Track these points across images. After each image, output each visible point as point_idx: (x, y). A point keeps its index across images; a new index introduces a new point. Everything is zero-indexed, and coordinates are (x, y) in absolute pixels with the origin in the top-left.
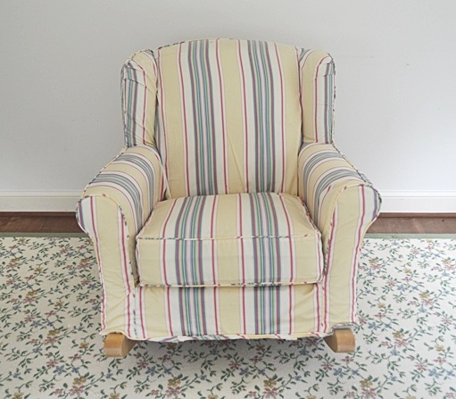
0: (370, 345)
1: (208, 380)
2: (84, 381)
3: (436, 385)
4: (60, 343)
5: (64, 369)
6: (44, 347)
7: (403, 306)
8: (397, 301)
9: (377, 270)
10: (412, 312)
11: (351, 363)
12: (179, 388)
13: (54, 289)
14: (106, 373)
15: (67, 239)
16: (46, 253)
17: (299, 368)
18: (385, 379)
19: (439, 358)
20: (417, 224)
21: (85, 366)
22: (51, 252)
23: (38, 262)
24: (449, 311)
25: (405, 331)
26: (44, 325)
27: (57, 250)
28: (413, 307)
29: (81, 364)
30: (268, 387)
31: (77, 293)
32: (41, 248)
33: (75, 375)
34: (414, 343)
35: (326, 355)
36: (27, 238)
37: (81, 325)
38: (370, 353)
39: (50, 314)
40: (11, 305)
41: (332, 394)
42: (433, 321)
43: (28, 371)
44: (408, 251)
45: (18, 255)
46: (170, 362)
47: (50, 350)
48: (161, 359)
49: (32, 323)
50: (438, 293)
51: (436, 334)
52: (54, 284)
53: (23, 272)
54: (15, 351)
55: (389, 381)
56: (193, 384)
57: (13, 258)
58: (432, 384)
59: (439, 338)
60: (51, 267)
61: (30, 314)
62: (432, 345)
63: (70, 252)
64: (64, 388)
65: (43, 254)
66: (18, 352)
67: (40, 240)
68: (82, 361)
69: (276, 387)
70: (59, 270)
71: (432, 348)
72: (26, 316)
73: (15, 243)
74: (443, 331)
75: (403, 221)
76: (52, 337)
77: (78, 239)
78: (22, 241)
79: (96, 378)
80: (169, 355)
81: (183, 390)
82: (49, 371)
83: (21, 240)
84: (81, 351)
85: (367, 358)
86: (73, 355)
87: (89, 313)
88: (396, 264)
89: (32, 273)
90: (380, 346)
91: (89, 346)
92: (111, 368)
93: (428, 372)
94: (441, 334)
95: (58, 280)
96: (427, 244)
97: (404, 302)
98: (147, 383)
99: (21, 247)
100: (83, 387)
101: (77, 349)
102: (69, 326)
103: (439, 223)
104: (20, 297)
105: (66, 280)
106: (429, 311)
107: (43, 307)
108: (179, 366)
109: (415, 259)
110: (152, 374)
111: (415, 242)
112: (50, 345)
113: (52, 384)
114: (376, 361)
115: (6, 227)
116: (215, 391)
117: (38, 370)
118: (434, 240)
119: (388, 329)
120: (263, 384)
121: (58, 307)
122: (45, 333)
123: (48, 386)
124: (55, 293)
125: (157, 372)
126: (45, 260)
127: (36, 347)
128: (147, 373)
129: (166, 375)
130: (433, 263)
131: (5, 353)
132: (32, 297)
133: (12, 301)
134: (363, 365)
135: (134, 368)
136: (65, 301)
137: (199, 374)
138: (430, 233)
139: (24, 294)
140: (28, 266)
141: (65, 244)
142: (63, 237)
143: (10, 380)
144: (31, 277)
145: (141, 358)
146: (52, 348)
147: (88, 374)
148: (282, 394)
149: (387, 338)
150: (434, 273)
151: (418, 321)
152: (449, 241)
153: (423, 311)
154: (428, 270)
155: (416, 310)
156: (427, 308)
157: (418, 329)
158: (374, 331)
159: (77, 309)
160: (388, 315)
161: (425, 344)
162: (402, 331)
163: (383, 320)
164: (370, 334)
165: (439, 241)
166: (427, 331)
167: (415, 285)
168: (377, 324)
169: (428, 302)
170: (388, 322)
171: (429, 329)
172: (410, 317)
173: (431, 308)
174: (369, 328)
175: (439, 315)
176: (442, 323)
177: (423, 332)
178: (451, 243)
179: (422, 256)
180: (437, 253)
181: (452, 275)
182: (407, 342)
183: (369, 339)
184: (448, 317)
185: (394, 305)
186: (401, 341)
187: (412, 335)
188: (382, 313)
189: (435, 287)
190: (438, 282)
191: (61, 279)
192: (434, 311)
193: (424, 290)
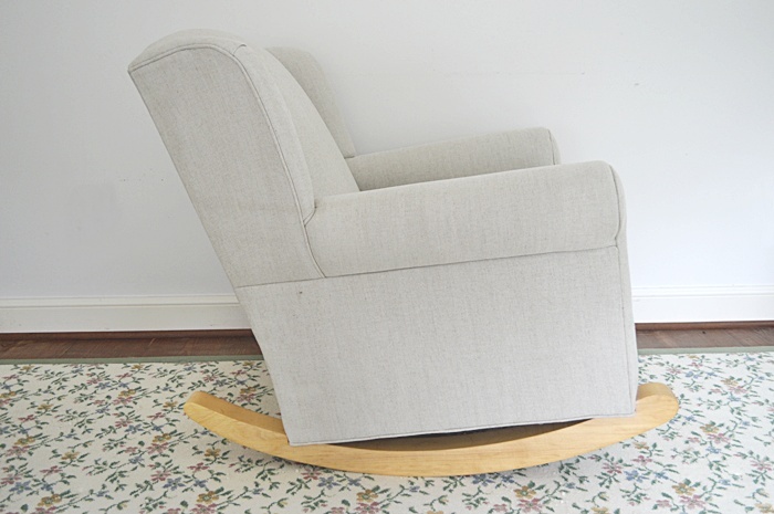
0: (637, 506)
7: (679, 443)
8: (666, 438)
10: (697, 453)
13: (66, 434)
15: (102, 366)
16: (64, 383)
20: (664, 338)
22: (72, 383)
23: (48, 396)
24: (761, 451)
25: (693, 483)
26: (35, 489)
27: (83, 379)
28: (697, 447)
31: (105, 439)
32: (56, 378)
34: (715, 500)
36: (37, 366)
37: (104, 487)
39: (51, 471)
42: (737, 467)
44: (664, 370)
45: (16, 388)
49: (13, 486)
50: (732, 426)
51: (752, 487)
52: (68, 427)
53: (18, 410)
57: (7, 391)
59: (758, 491)
60: (69, 403)
61: (13, 472)
62: (751, 503)
63: (105, 382)
65: (58, 386)
67: (58, 368)
70: (81, 407)
71: (751, 509)
72: (5, 475)
73: (16, 372)
74: (761, 480)
76: (46, 508)
77: (122, 365)
78: (28, 369)
83: (25, 368)
87: (122, 469)
89: (33, 411)
90: (655, 507)
94: (759, 486)
95: (75, 421)
96: (691, 361)
97: (677, 439)
99: (24, 377)
102: (81, 490)
103: (699, 336)
105: (89, 421)
106: (726, 451)
107: (39, 460)
109: (676, 380)
111: (671, 358)
115: (5, 354)
118: (699, 355)
119: (662, 480)
121: (68, 460)
122: (34, 501)
124: (66, 440)
126: (61, 393)
130: (709, 384)
132: (23, 446)
136: (82, 451)
138: (695, 347)
139: (11, 442)
140: (29, 402)
141: (98, 371)
142: (96, 364)
144: (29, 418)
149: (664, 495)
150: (715, 397)
151: (711, 466)
152: (723, 356)
153: (715, 452)
154: (703, 394)
155: (703, 450)
156: (720, 446)
157: (717, 479)
158: (638, 484)
159: (100, 462)
160: (654, 458)
161: (737, 502)
162: (688, 482)
163: (650, 466)
164: (632, 489)
165: (707, 356)
166: (733, 481)
167: (689, 414)
168: (640, 473)
169: (719, 438)
170: (659, 469)
171: (735, 478)
172: (695, 460)
173: (727, 447)
174: (629, 479)
175: (745, 457)
176: (755, 468)
177: (726, 482)
178: (728, 357)
179: (688, 376)
180: (710, 371)
181: (745, 399)
182: (703, 499)
183: (633, 496)
184: (761, 458)
185: (662, 444)
186: (691, 497)
187: (709, 489)
188: (645, 456)
189: (722, 416)
190: (725, 410)
191: (81, 419)
192: (734, 450)
193: (707, 422)
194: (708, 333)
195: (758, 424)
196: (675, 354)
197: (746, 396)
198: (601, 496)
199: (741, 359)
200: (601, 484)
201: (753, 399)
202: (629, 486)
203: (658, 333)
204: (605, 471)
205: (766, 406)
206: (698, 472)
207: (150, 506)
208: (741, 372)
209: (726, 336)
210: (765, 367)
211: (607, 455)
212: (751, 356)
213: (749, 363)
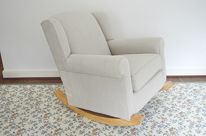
0: (170, 117)
1: (108, 130)
2: (59, 131)
3: (199, 130)
4: (49, 118)
5: (51, 127)
6: (43, 120)
7: (181, 104)
8: (178, 103)
9: (169, 93)
10: (185, 106)
11: (164, 123)
12: (97, 133)
14: (67, 128)
15: (51, 85)
16: (43, 89)
17: (144, 125)
18: (178, 128)
19: (198, 121)
20: (181, 79)
21: (59, 126)
22: (45, 89)
23: (40, 92)
26: (42, 112)
27: (47, 88)
29: (58, 125)
30: (132, 132)
31: (55, 102)
32: (41, 88)
33: (55, 129)
34: (187, 116)
35: (154, 121)
36: (36, 85)
37: (57, 112)
38: (171, 119)
39: (45, 109)
40: (30, 106)
41: (158, 134)
42: (193, 109)
43: (36, 128)
44: (179, 87)
45: (32, 90)
46: (92, 124)
47: (45, 120)
48: (89, 123)
49: (38, 112)
50: (193, 100)
51: (196, 113)
52: (46, 99)
53: (34, 96)
54: (31, 121)
55: (180, 129)
56: (102, 131)
57: (31, 91)
58: (197, 130)
59: (197, 114)
60: (45, 94)
61: (37, 109)
63: (52, 89)
64: (51, 133)
65: (42, 90)
66: (32, 121)
67: (41, 86)
68: (58, 124)
69: (136, 132)
70: (48, 95)
71: (195, 118)
72: (36, 109)
73: (31, 87)
74: (198, 112)
75: (175, 78)
76: (46, 116)
77: (55, 85)
78: (34, 86)
79: (63, 129)
80: (92, 121)
81: (98, 133)
82: (45, 127)
84: (57, 121)
85: (170, 121)
86: (54, 122)
87: (60, 108)
88: (175, 91)
89: (38, 96)
90: (174, 117)
91: (60, 119)
92: (69, 126)
93: (195, 126)
95: (47, 98)
96: (186, 85)
97: (181, 103)
98: (84, 131)
99: (34, 88)
100: (58, 133)
101: (56, 120)
102: (52, 113)
103: (189, 79)
104: (33, 103)
105: (51, 98)
107: (42, 106)
108: (96, 125)
109: (182, 90)
110: (86, 128)
111: (181, 84)
112: (45, 119)
113: (46, 132)
114: (174, 122)
115: (28, 82)
116: (111, 133)
117: (41, 127)
118: (188, 84)
119: (176, 112)
120: (130, 131)
121: (48, 106)
122: (43, 115)
123: (44, 133)
124: (47, 102)
125: (87, 127)
126: (42, 92)
127: (39, 120)
128: (84, 128)
129: (91, 128)
130: (190, 91)
131: (27, 122)
132: (38, 103)
133: (30, 105)
134: (169, 124)
135: (79, 126)
136: (51, 104)
137: (105, 128)
138: (187, 82)
139: (35, 102)
140: (36, 94)
141: (50, 87)
142: (49, 85)
143: (29, 131)
144: (37, 97)
145: (81, 123)
146: (46, 120)
147: (60, 128)
148: (138, 134)
149: (177, 115)
150: (191, 94)
151: (187, 109)
152: (194, 84)
153: (189, 106)
154: (188, 93)
155: (186, 105)
156: (190, 105)
157: (188, 112)
158: (171, 112)
159: (55, 107)
160: (175, 107)
161: (192, 116)
162: (182, 112)
163: (174, 109)
164: (170, 113)
165: (190, 84)
166: (192, 112)
167: (184, 97)
168: (172, 110)
169: (190, 103)
170: (176, 109)
171: (192, 111)
172: (184, 108)
173: (192, 105)
174: (169, 111)
175: (195, 107)
176: (197, 109)
177: (190, 112)
178: (195, 84)
179: (185, 89)
180: (190, 87)
181: (197, 94)
182: (185, 116)
183: (170, 115)
184: (199, 107)
185: (177, 104)
186: (182, 115)
187: (186, 114)
188: (173, 107)
189: (192, 98)
190: (193, 96)
191: (49, 98)
192: (193, 105)
193: (188, 99)
194: (191, 78)
195: (199, 100)
196: (183, 83)
197: (198, 94)
198: (163, 115)
199: (198, 85)
200: (163, 112)
201: (199, 94)
202: (169, 113)
203: (179, 78)
204: (164, 110)
205: (202, 96)
206: (185, 110)
207: (68, 116)
208: (198, 88)
209: (196, 79)
210: (204, 87)
211: (165, 106)
212: (200, 84)
213: (200, 86)
